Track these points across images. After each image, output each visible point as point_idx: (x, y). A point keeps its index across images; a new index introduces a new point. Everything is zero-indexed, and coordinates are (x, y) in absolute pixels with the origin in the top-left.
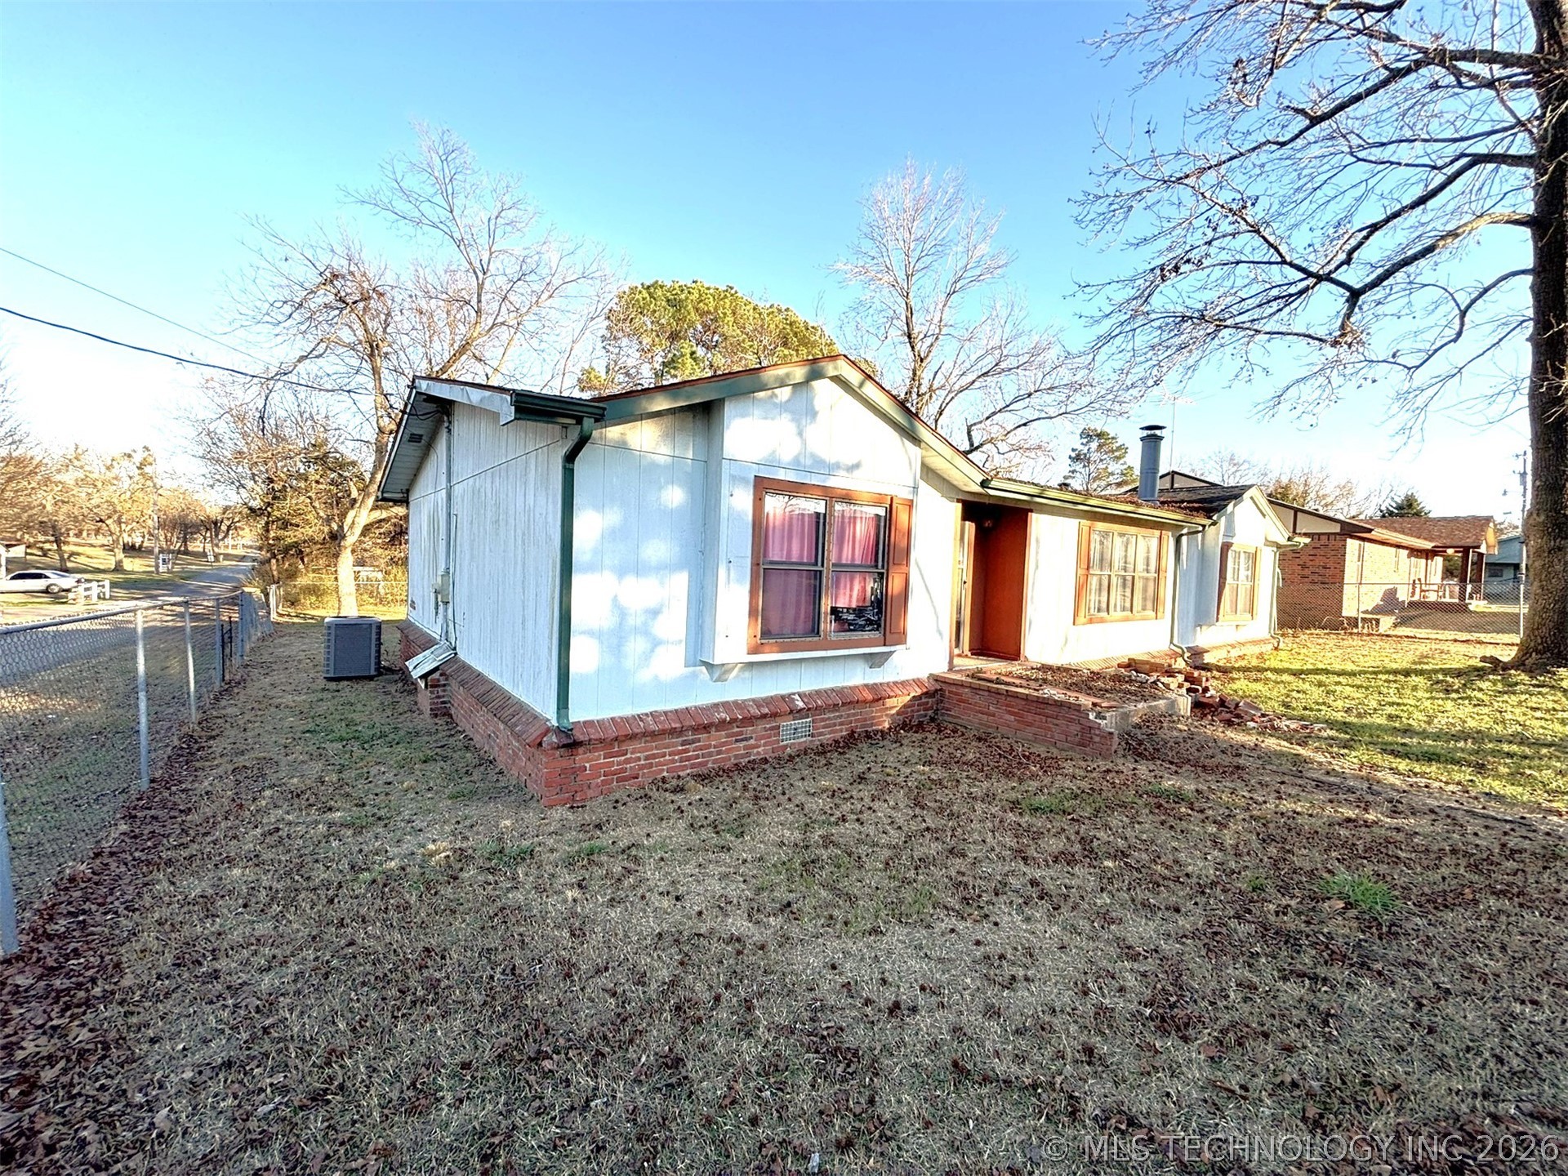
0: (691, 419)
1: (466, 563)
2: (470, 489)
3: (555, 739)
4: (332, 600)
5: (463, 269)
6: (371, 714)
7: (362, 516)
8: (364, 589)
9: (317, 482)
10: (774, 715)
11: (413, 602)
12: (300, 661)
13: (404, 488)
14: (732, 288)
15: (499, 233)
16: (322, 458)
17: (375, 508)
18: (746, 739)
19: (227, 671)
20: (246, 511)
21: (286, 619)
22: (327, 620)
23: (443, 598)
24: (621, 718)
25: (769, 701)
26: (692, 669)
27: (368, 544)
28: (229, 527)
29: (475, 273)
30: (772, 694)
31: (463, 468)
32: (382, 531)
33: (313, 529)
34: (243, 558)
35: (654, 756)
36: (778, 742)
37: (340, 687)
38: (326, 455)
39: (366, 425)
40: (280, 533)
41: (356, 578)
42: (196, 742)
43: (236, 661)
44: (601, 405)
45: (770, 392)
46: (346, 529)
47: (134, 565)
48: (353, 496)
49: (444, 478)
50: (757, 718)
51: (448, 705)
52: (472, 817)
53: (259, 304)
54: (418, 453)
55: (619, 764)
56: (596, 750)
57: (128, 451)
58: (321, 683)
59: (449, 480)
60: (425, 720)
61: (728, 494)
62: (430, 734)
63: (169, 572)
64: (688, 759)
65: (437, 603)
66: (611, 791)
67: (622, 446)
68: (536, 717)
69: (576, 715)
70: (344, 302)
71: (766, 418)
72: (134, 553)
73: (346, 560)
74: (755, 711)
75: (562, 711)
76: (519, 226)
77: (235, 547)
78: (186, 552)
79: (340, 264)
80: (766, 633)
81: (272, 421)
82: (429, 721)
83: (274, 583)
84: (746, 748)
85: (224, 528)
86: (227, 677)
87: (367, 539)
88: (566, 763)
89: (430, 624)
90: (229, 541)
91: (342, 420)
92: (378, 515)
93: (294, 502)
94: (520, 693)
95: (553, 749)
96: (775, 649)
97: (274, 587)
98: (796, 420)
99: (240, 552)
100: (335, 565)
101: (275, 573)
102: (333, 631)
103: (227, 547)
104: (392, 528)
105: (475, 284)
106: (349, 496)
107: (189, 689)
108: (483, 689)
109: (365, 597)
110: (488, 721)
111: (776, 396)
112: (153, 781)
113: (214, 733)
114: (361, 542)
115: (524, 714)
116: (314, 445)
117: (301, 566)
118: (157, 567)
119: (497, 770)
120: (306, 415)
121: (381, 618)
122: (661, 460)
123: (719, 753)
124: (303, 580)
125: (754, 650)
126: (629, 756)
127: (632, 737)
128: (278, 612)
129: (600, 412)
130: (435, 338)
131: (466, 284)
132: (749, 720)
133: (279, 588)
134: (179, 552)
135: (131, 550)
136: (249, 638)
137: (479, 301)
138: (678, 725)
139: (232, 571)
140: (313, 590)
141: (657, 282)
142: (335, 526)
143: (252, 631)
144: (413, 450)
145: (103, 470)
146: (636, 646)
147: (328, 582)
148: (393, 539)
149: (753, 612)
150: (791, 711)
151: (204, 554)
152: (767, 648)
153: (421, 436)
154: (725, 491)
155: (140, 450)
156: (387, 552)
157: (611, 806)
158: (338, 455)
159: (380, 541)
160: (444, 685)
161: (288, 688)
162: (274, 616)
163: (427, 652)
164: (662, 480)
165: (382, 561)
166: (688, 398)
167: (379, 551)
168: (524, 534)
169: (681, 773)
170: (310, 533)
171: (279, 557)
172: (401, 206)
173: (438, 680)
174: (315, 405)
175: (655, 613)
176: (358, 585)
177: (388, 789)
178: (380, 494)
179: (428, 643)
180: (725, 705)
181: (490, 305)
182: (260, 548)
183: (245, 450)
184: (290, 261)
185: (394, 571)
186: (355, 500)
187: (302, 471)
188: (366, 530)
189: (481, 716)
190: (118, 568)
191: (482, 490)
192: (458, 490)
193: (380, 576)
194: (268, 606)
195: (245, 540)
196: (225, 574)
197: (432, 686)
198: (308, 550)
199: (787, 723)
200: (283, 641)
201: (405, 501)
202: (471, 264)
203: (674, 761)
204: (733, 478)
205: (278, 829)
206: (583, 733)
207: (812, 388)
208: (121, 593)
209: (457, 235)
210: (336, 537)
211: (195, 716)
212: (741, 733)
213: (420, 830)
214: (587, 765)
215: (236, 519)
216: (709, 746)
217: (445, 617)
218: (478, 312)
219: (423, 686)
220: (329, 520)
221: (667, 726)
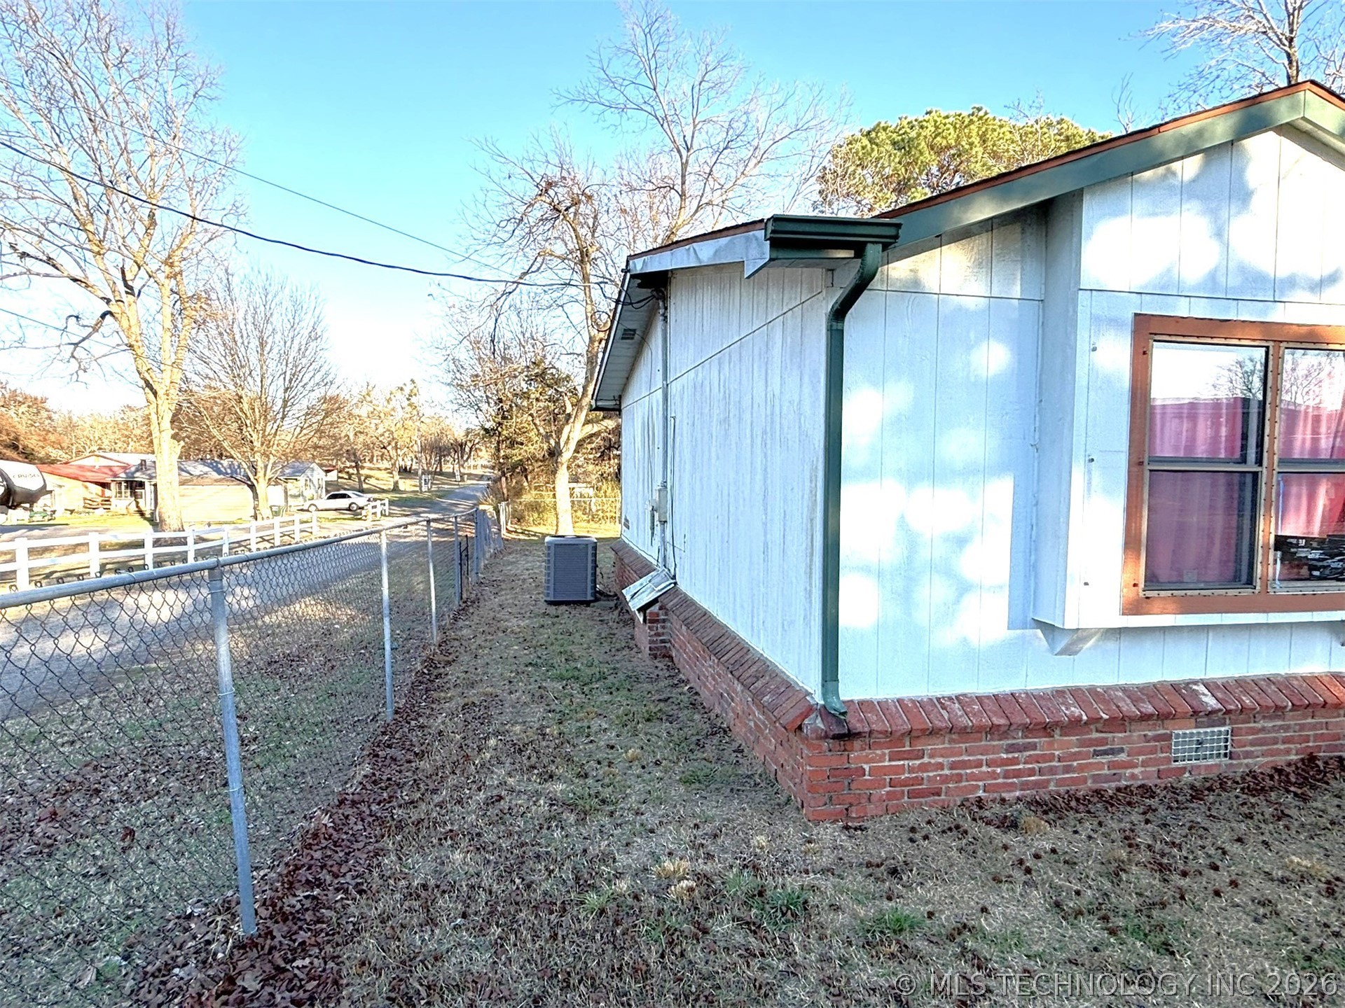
0: (1018, 235)
1: (686, 476)
2: (691, 384)
3: (820, 725)
4: (550, 517)
5: (667, 149)
6: (589, 648)
7: (576, 431)
8: (579, 505)
9: (537, 400)
10: (1163, 717)
11: (627, 520)
12: (524, 580)
13: (617, 395)
14: (979, 109)
15: (703, 100)
16: (542, 376)
17: (587, 422)
18: (1112, 752)
19: (464, 590)
20: (482, 432)
21: (514, 536)
22: (548, 539)
23: (660, 516)
24: (913, 701)
25: (1152, 691)
26: (1019, 632)
27: (581, 461)
28: (471, 448)
29: (679, 151)
30: (1155, 679)
31: (682, 358)
32: (593, 446)
33: (535, 447)
34: (481, 477)
35: (964, 765)
36: (1168, 760)
37: (559, 612)
38: (544, 372)
39: (578, 338)
40: (509, 451)
41: (571, 495)
42: (436, 667)
43: (472, 578)
44: (894, 221)
45: (1161, 170)
46: (562, 444)
47: (407, 485)
48: (568, 412)
49: (659, 376)
50: (1132, 719)
51: (668, 645)
52: (713, 819)
53: (488, 226)
54: (630, 352)
55: (911, 770)
56: (880, 745)
57: (401, 385)
58: (543, 607)
59: (665, 377)
60: (643, 661)
61: (1087, 347)
62: (651, 680)
63: (429, 491)
64: (1018, 774)
65: (653, 523)
66: (900, 810)
67: (913, 288)
68: (789, 685)
69: (851, 689)
70: (557, 210)
71: (1155, 214)
72: (405, 475)
73: (563, 475)
74: (1128, 708)
75: (830, 685)
76: (725, 87)
77: (475, 467)
78: (441, 473)
79: (554, 173)
80: (1152, 580)
81: (501, 345)
82: (649, 662)
83: (504, 500)
84: (1111, 765)
85: (467, 449)
86: (465, 596)
87: (580, 455)
88: (836, 761)
89: (644, 544)
90: (471, 462)
91: (557, 336)
92: (591, 429)
93: (519, 420)
94: (763, 644)
95: (821, 738)
96: (1171, 607)
97: (503, 504)
98: (1214, 213)
99: (479, 471)
100: (554, 482)
101: (505, 491)
102: (553, 548)
103: (469, 467)
104: (602, 443)
105: (679, 164)
106: (564, 411)
107: (431, 609)
108: (713, 634)
109: (579, 513)
110: (719, 675)
111: (1174, 174)
112: (396, 712)
113: (450, 658)
114: (575, 458)
115: (772, 678)
116: (534, 363)
117: (526, 484)
118: (421, 487)
119: (735, 745)
120: (527, 335)
121: (594, 537)
122: (971, 303)
123: (1068, 769)
124: (527, 498)
125: (1133, 608)
126: (926, 760)
127: (933, 732)
128: (508, 529)
129: (892, 231)
130: (639, 236)
131: (669, 167)
132: (1120, 722)
133: (508, 505)
134: (436, 473)
135: (405, 472)
136: (484, 555)
137: (683, 183)
138: (1003, 721)
139: (474, 490)
140: (535, 507)
141: (879, 124)
142: (552, 442)
143: (486, 548)
144: (626, 348)
145: (386, 403)
146: (932, 592)
147: (548, 500)
148: (603, 453)
149: (1131, 543)
150: (1195, 713)
151: (453, 475)
152: (1157, 605)
153: (634, 330)
154: (1082, 345)
155: (408, 383)
156: (598, 468)
157: (905, 837)
158: (554, 371)
159: (591, 456)
160: (664, 621)
161: (514, 610)
162: (504, 531)
163: (644, 580)
164: (972, 335)
165: (594, 477)
166: (1026, 193)
167: (591, 467)
168: (765, 432)
169: (1006, 795)
170: (532, 451)
171: (508, 475)
172: (609, 95)
173: (658, 615)
174: (534, 324)
175: (961, 542)
176: (573, 502)
177: (611, 754)
178: (593, 402)
179: (644, 569)
180: (1076, 692)
181: (693, 186)
182: (493, 468)
183: (481, 374)
184: (512, 178)
185: (604, 487)
186: (569, 415)
187: (525, 390)
188: (580, 444)
189: (709, 667)
190: (396, 489)
191: (707, 383)
192: (675, 388)
193: (591, 492)
194: (499, 522)
195: (481, 461)
196: (468, 492)
197: (652, 621)
198: (531, 468)
199: (1185, 732)
200: (510, 558)
201: (616, 410)
202: (674, 142)
203: (994, 776)
204: (1096, 320)
205: (500, 798)
206: (860, 721)
207: (1242, 152)
208: (396, 510)
209: (660, 114)
210: (554, 453)
211: (436, 637)
212: (1103, 742)
213: (652, 831)
214: (866, 767)
215: (477, 441)
216: (1051, 758)
217: (663, 539)
218: (682, 195)
219: (641, 619)
220: (547, 437)
221: (985, 721)
